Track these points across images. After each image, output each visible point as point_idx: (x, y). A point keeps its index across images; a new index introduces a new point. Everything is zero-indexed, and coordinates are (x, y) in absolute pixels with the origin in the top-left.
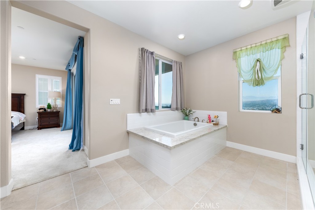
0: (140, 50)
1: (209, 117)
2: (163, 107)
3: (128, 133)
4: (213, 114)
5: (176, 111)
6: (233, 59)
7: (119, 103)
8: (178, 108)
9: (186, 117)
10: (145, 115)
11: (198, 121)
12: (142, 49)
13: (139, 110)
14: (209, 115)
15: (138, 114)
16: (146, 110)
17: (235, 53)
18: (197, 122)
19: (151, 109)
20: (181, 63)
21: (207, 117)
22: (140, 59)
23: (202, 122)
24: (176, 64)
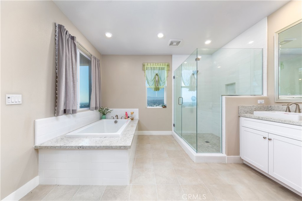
0: (57, 26)
1: (126, 114)
2: (81, 107)
3: (37, 150)
4: (129, 111)
5: (95, 111)
6: (143, 70)
7: (21, 101)
8: (97, 107)
9: (104, 116)
10: (63, 118)
11: (117, 118)
12: (60, 27)
13: (55, 112)
14: (126, 113)
15: (54, 118)
16: (65, 112)
17: (144, 65)
18: (117, 120)
19: (72, 110)
20: (99, 60)
21: (125, 113)
22: (56, 39)
23: (121, 119)
24: (94, 60)
